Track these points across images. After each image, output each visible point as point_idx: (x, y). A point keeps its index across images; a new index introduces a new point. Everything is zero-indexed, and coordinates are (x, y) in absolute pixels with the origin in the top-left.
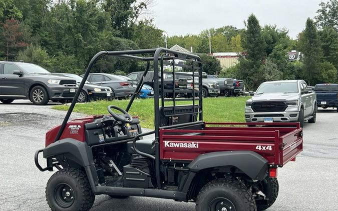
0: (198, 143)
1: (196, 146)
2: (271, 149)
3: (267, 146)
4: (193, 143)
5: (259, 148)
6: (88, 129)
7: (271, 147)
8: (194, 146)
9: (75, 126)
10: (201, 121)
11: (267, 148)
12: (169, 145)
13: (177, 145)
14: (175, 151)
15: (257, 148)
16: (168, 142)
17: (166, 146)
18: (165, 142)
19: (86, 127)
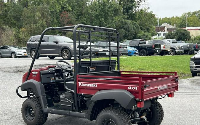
0: (96, 84)
1: (95, 85)
2: (136, 89)
3: (134, 87)
4: (94, 84)
5: (130, 88)
6: (43, 74)
7: (136, 88)
8: (94, 85)
9: (35, 72)
10: (119, 70)
11: (134, 88)
12: (82, 85)
13: (85, 85)
14: (87, 89)
15: (129, 88)
16: (81, 83)
17: (80, 85)
18: (80, 83)
19: (41, 72)
